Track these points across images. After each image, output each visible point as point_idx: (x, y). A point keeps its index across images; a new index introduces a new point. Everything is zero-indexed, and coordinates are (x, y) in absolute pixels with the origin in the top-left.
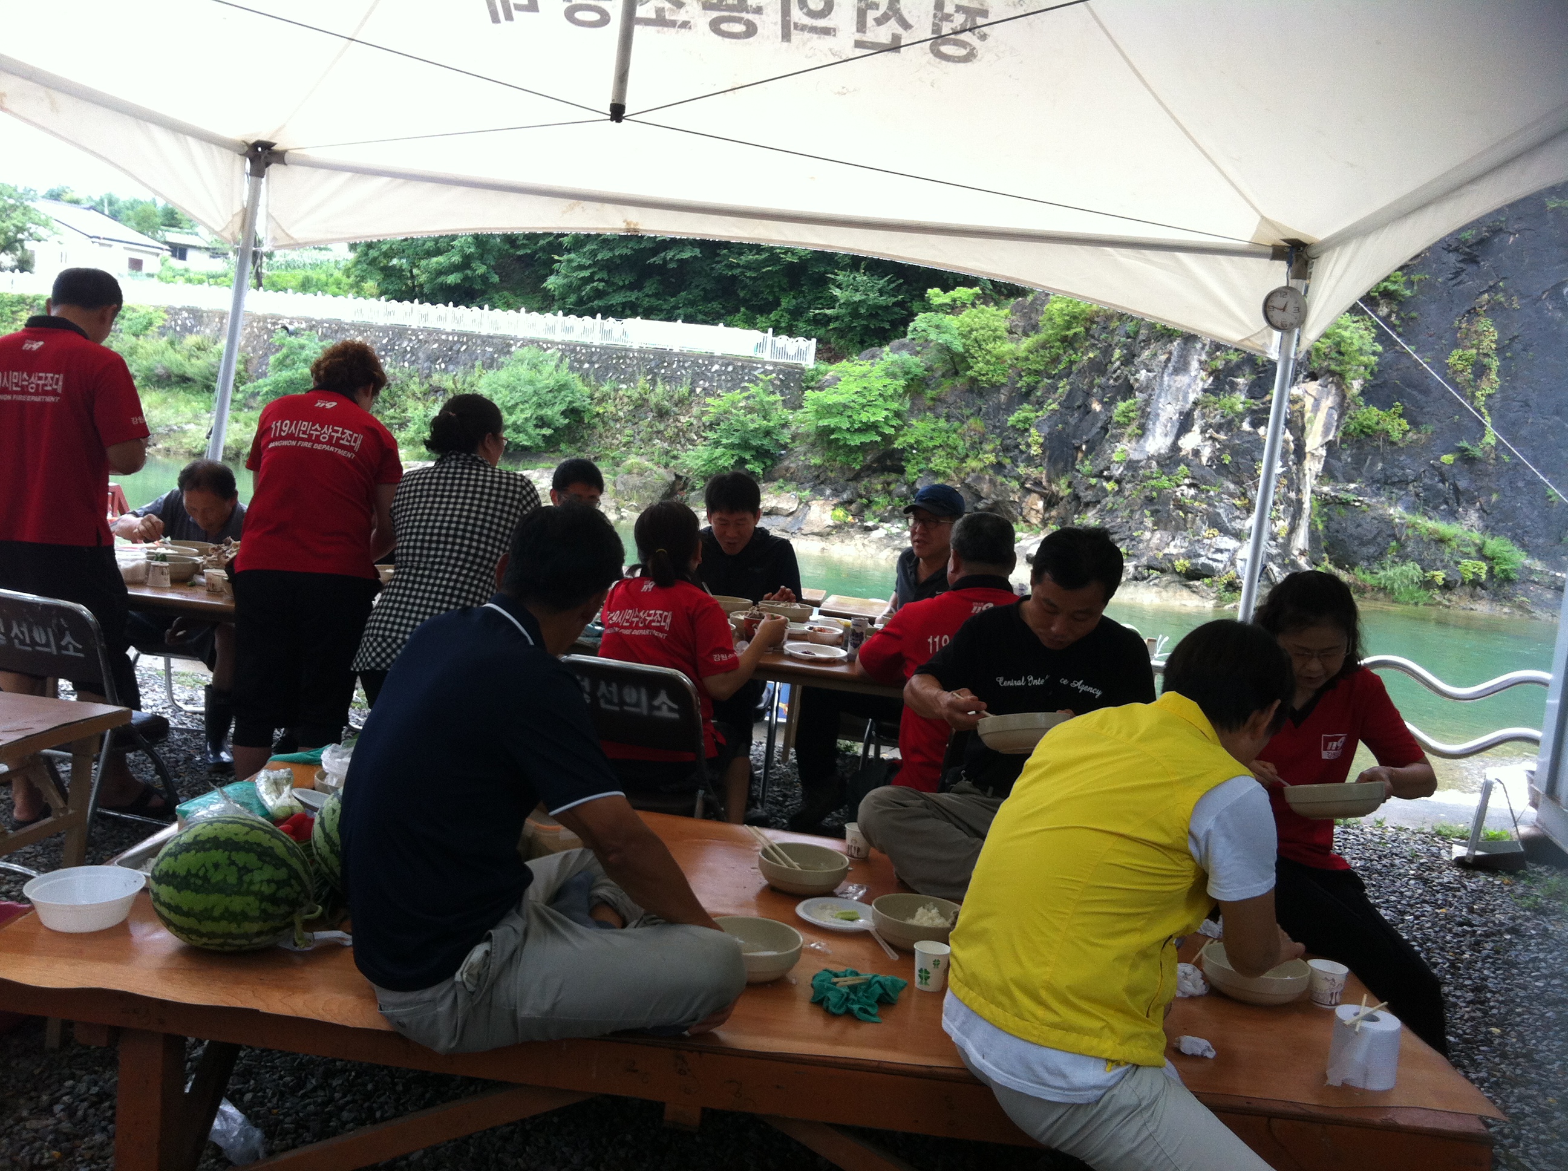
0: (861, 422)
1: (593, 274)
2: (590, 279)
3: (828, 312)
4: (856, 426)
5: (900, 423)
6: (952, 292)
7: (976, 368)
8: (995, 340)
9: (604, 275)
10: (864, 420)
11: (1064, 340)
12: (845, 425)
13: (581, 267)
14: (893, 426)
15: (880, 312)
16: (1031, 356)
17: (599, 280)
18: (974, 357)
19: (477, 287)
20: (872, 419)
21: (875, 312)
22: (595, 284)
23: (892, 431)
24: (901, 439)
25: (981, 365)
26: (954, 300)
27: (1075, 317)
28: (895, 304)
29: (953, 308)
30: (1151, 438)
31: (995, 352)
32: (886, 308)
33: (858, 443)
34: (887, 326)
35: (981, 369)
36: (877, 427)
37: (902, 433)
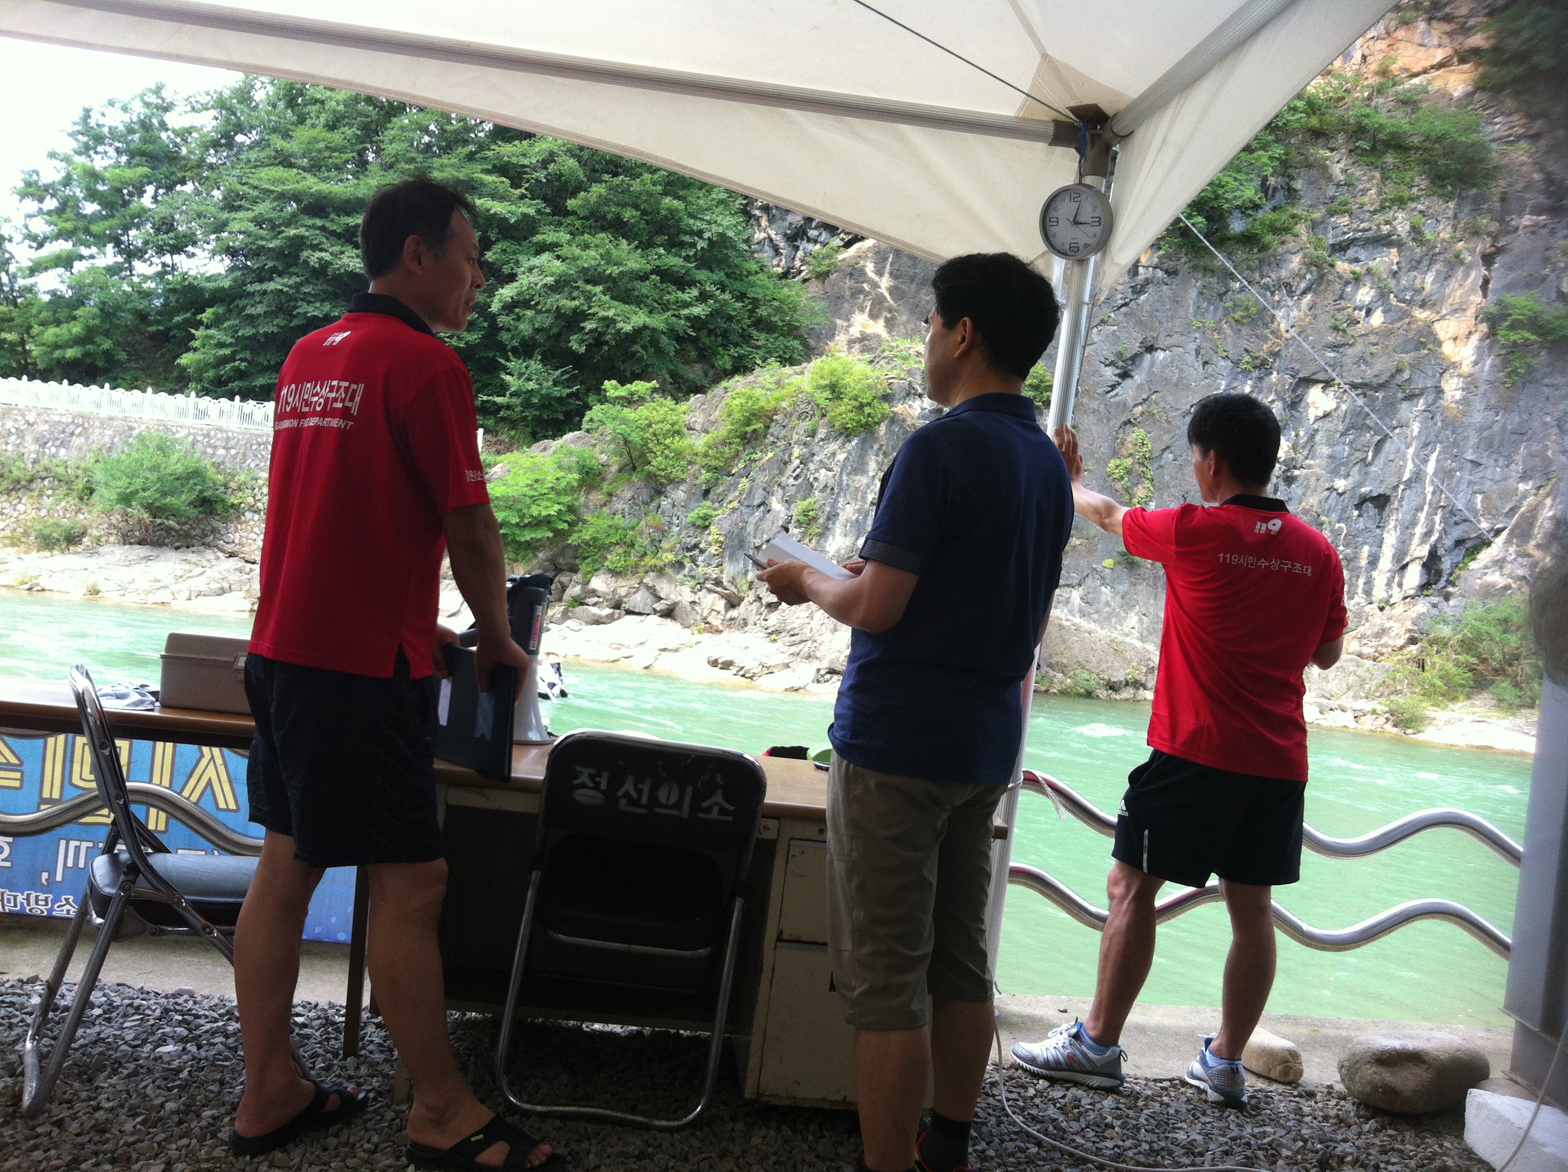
0: (531, 516)
1: (234, 353)
2: (231, 358)
3: (499, 400)
4: (526, 521)
5: (573, 517)
6: (629, 386)
7: (654, 463)
8: (673, 436)
9: (247, 355)
10: (535, 514)
11: (743, 437)
12: (515, 520)
13: (221, 345)
14: (566, 521)
15: (553, 403)
16: (710, 452)
17: (241, 360)
18: (652, 452)
19: (100, 363)
20: (544, 513)
21: (548, 402)
22: (237, 363)
23: (565, 526)
24: (575, 536)
25: (660, 459)
26: (632, 394)
27: (754, 415)
28: (569, 395)
29: (630, 401)
30: (831, 538)
31: (673, 447)
32: (560, 400)
33: (528, 538)
34: (561, 417)
35: (660, 463)
36: (549, 522)
37: (576, 529)
